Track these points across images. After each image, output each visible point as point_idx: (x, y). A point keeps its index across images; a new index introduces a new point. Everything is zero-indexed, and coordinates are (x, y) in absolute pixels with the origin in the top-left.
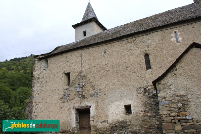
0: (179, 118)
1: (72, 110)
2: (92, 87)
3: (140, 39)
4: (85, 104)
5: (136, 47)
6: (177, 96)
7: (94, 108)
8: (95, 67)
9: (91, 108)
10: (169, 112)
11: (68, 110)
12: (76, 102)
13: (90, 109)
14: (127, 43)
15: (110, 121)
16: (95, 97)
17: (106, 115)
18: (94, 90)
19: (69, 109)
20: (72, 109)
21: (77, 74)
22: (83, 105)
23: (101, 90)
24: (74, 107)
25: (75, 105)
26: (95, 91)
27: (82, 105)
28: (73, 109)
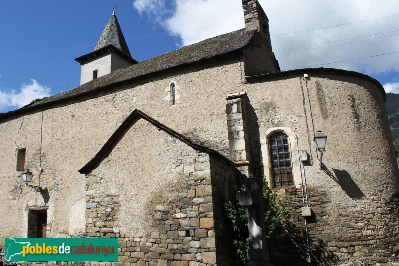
0: (106, 229)
1: (24, 211)
2: (52, 175)
3: (121, 95)
4: (41, 202)
5: (115, 109)
6: (107, 196)
7: (53, 210)
8: (59, 141)
9: (49, 208)
10: (95, 220)
11: (19, 211)
12: (30, 198)
13: (48, 210)
14: (103, 102)
15: (71, 232)
16: (55, 192)
18: (54, 179)
19: (21, 209)
20: (24, 209)
21: (34, 151)
23: (64, 180)
24: (28, 207)
25: (29, 203)
26: (55, 181)
27: (37, 203)
28: (26, 209)
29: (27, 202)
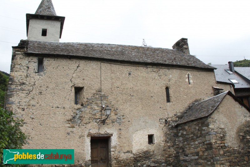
0: (222, 145)
2: (114, 111)
3: (163, 71)
4: (104, 131)
6: (220, 129)
7: (117, 137)
8: (118, 88)
9: (112, 136)
10: (216, 140)
11: (80, 137)
12: (91, 127)
14: (152, 71)
16: (118, 124)
17: (130, 145)
18: (116, 115)
19: (82, 136)
20: (86, 136)
21: (94, 92)
22: (103, 133)
24: (89, 135)
25: (91, 131)
26: (117, 116)
27: (100, 132)
28: (88, 136)
29: (89, 130)
